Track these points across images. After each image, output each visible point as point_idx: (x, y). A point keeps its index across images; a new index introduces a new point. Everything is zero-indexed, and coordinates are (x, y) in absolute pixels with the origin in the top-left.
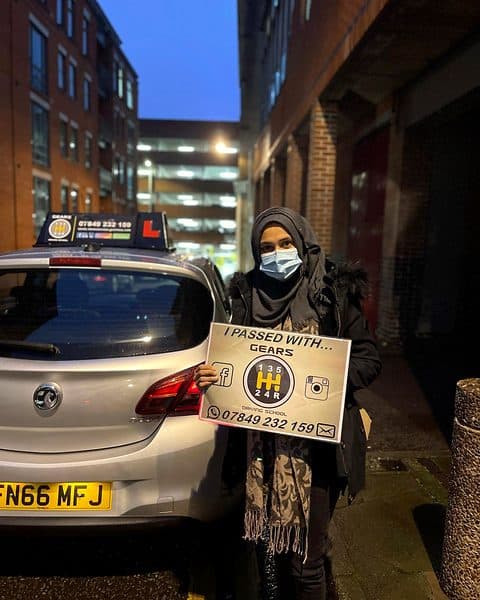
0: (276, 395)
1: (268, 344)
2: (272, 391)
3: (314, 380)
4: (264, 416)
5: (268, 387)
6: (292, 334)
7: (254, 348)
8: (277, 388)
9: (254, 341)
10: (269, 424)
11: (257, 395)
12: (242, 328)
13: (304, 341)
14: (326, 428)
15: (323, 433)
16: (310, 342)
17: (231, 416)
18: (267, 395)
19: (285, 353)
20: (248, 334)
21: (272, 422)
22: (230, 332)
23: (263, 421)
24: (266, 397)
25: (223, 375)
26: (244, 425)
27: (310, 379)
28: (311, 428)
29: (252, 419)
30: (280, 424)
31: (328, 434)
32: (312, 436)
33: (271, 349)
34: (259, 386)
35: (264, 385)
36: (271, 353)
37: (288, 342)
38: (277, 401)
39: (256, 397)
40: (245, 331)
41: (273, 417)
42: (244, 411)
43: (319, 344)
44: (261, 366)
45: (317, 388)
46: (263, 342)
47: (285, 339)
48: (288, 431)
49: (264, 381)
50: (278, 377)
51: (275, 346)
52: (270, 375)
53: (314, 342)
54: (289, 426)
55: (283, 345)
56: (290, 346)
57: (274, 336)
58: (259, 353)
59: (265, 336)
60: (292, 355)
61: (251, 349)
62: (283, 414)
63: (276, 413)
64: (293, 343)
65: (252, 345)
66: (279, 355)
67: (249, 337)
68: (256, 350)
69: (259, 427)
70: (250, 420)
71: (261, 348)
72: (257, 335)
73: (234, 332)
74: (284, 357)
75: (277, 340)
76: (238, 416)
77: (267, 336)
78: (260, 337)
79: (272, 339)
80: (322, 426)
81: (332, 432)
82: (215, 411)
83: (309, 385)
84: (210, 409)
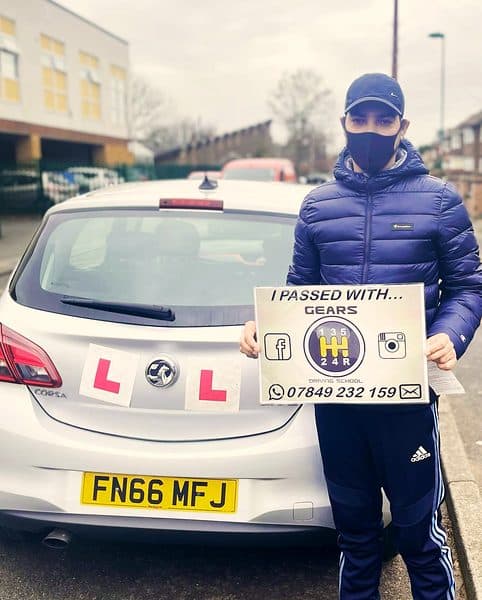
0: (346, 361)
1: (326, 304)
2: (340, 357)
3: (388, 337)
4: (336, 386)
5: (335, 354)
6: (351, 288)
7: (309, 310)
8: (345, 354)
9: (309, 302)
10: (344, 394)
11: (323, 364)
12: (291, 289)
13: (367, 294)
14: (410, 389)
15: (408, 395)
16: (375, 294)
17: (298, 391)
18: (335, 362)
19: (347, 311)
20: (299, 295)
21: (347, 392)
22: (278, 295)
23: (336, 392)
24: (334, 365)
25: (280, 347)
26: (315, 400)
27: (382, 336)
28: (392, 392)
29: (323, 392)
30: (355, 392)
31: (413, 395)
32: (396, 400)
33: (330, 309)
34: (324, 354)
35: (329, 352)
36: (331, 313)
37: (348, 299)
39: (322, 367)
40: (295, 292)
41: (347, 386)
42: (312, 385)
43: (386, 294)
44: (322, 330)
45: (392, 346)
46: (319, 303)
47: (344, 295)
48: (366, 399)
49: (329, 347)
50: (345, 341)
51: (334, 304)
52: (334, 340)
53: (379, 294)
54: (367, 393)
55: (343, 302)
56: (352, 303)
57: (331, 293)
58: (316, 316)
59: (320, 295)
60: (356, 312)
61: (307, 313)
62: (359, 381)
63: (349, 381)
64: (355, 299)
65: (306, 308)
66: (341, 314)
67: (301, 299)
68: (312, 313)
69: (333, 399)
70: (320, 394)
71: (318, 310)
72: (310, 295)
73: (282, 296)
74: (346, 316)
75: (335, 297)
76: (306, 391)
77: (323, 295)
78: (314, 297)
79: (329, 297)
80: (405, 387)
81: (418, 391)
82: (278, 390)
83: (382, 344)
84: (272, 389)
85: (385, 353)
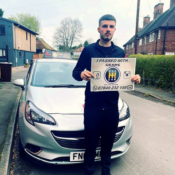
0: (115, 79)
1: (112, 63)
3: (126, 72)
4: (111, 86)
5: (112, 77)
6: (119, 59)
7: (107, 65)
8: (115, 77)
10: (113, 88)
11: (109, 80)
12: (103, 59)
13: (123, 60)
14: (130, 86)
15: (129, 88)
16: (125, 60)
17: (101, 88)
18: (112, 80)
19: (117, 65)
21: (114, 88)
22: (99, 60)
23: (111, 88)
25: (97, 75)
26: (106, 90)
27: (125, 72)
28: (126, 87)
29: (108, 88)
30: (116, 88)
31: (130, 88)
32: (126, 90)
33: (113, 65)
34: (109, 77)
35: (111, 77)
36: (113, 66)
38: (115, 81)
39: (109, 81)
40: (104, 60)
41: (114, 86)
42: (105, 86)
43: (127, 61)
45: (127, 75)
46: (110, 63)
47: (117, 61)
48: (119, 90)
49: (111, 75)
50: (115, 73)
51: (114, 63)
52: (113, 73)
54: (119, 88)
55: (117, 63)
56: (119, 63)
57: (114, 60)
59: (111, 61)
60: (119, 66)
61: (106, 66)
62: (117, 85)
63: (115, 85)
64: (120, 62)
65: (106, 64)
66: (115, 66)
67: (105, 62)
68: (108, 66)
69: (110, 90)
70: (107, 88)
71: (109, 65)
72: (108, 61)
73: (100, 61)
74: (117, 67)
75: (115, 61)
76: (103, 88)
77: (111, 60)
78: (109, 61)
79: (113, 61)
80: (129, 86)
81: (131, 87)
82: (96, 87)
83: (125, 74)
84: (94, 87)
85: (125, 77)
